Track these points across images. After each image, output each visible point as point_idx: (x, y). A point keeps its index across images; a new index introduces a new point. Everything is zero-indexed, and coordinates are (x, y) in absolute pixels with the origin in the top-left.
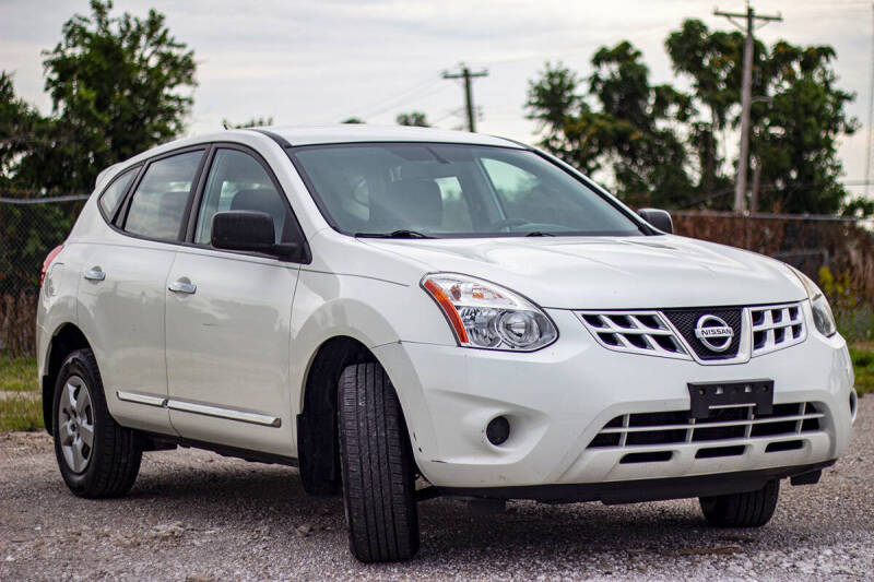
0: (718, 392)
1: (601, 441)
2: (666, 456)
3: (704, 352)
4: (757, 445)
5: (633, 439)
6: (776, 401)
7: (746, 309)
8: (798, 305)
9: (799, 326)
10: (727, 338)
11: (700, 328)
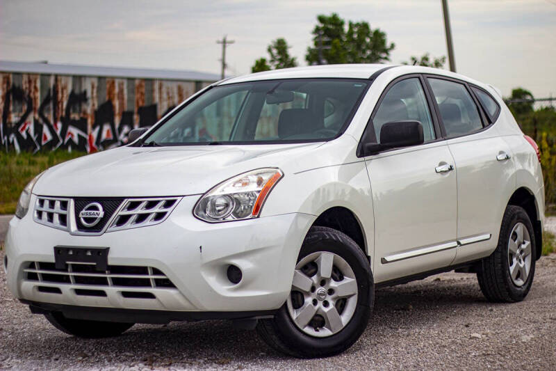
0: (71, 253)
2: (58, 291)
3: (80, 227)
4: (113, 291)
5: (46, 278)
7: (126, 200)
8: (179, 199)
9: (165, 213)
10: (96, 218)
11: (84, 211)
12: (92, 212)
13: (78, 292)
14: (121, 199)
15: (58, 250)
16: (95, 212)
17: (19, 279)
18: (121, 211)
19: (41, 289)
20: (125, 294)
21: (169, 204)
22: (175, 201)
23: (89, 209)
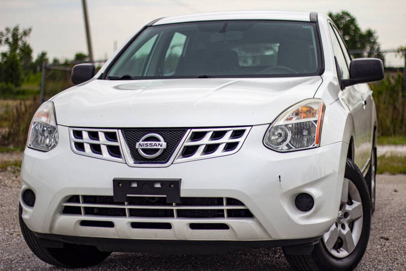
1: (67, 211)
2: (111, 224)
3: (138, 159)
5: (89, 211)
6: (183, 195)
7: (189, 130)
8: (248, 129)
9: (237, 143)
10: (159, 149)
11: (141, 142)
12: (154, 143)
13: (134, 225)
14: (184, 130)
15: (116, 182)
16: (157, 143)
17: (55, 213)
18: (186, 141)
19: (84, 223)
20: (193, 226)
21: (238, 133)
22: (244, 131)
23: (147, 140)
